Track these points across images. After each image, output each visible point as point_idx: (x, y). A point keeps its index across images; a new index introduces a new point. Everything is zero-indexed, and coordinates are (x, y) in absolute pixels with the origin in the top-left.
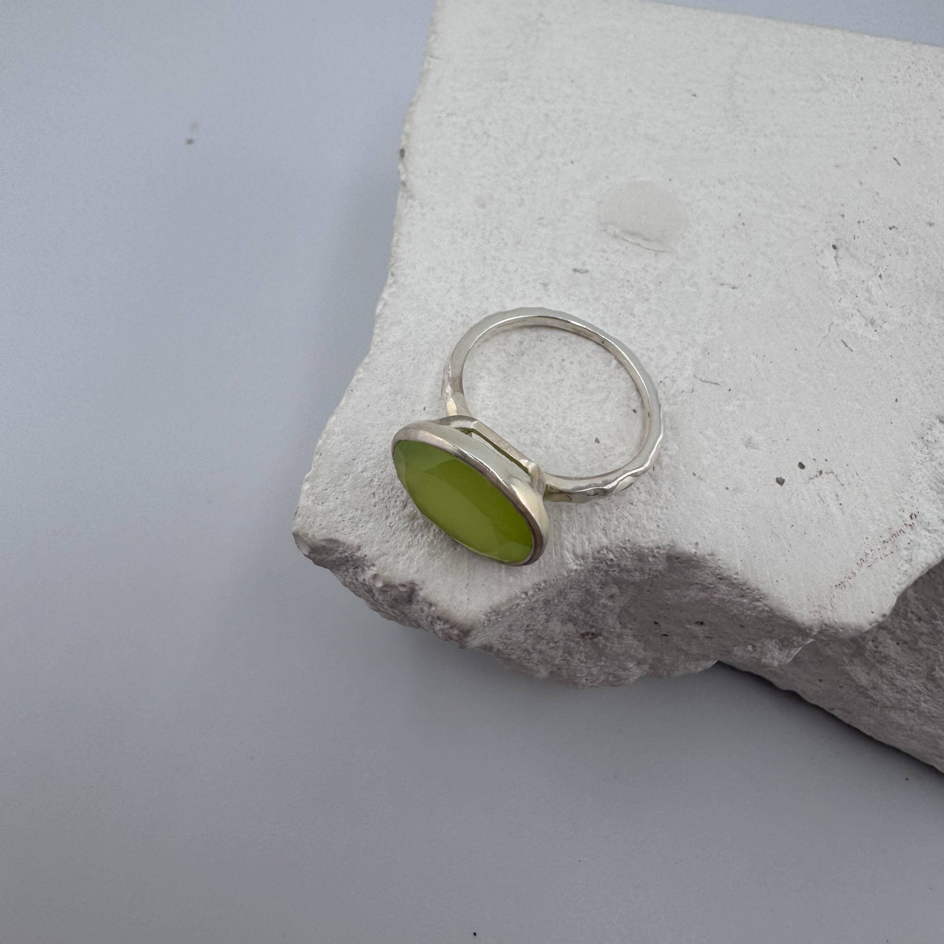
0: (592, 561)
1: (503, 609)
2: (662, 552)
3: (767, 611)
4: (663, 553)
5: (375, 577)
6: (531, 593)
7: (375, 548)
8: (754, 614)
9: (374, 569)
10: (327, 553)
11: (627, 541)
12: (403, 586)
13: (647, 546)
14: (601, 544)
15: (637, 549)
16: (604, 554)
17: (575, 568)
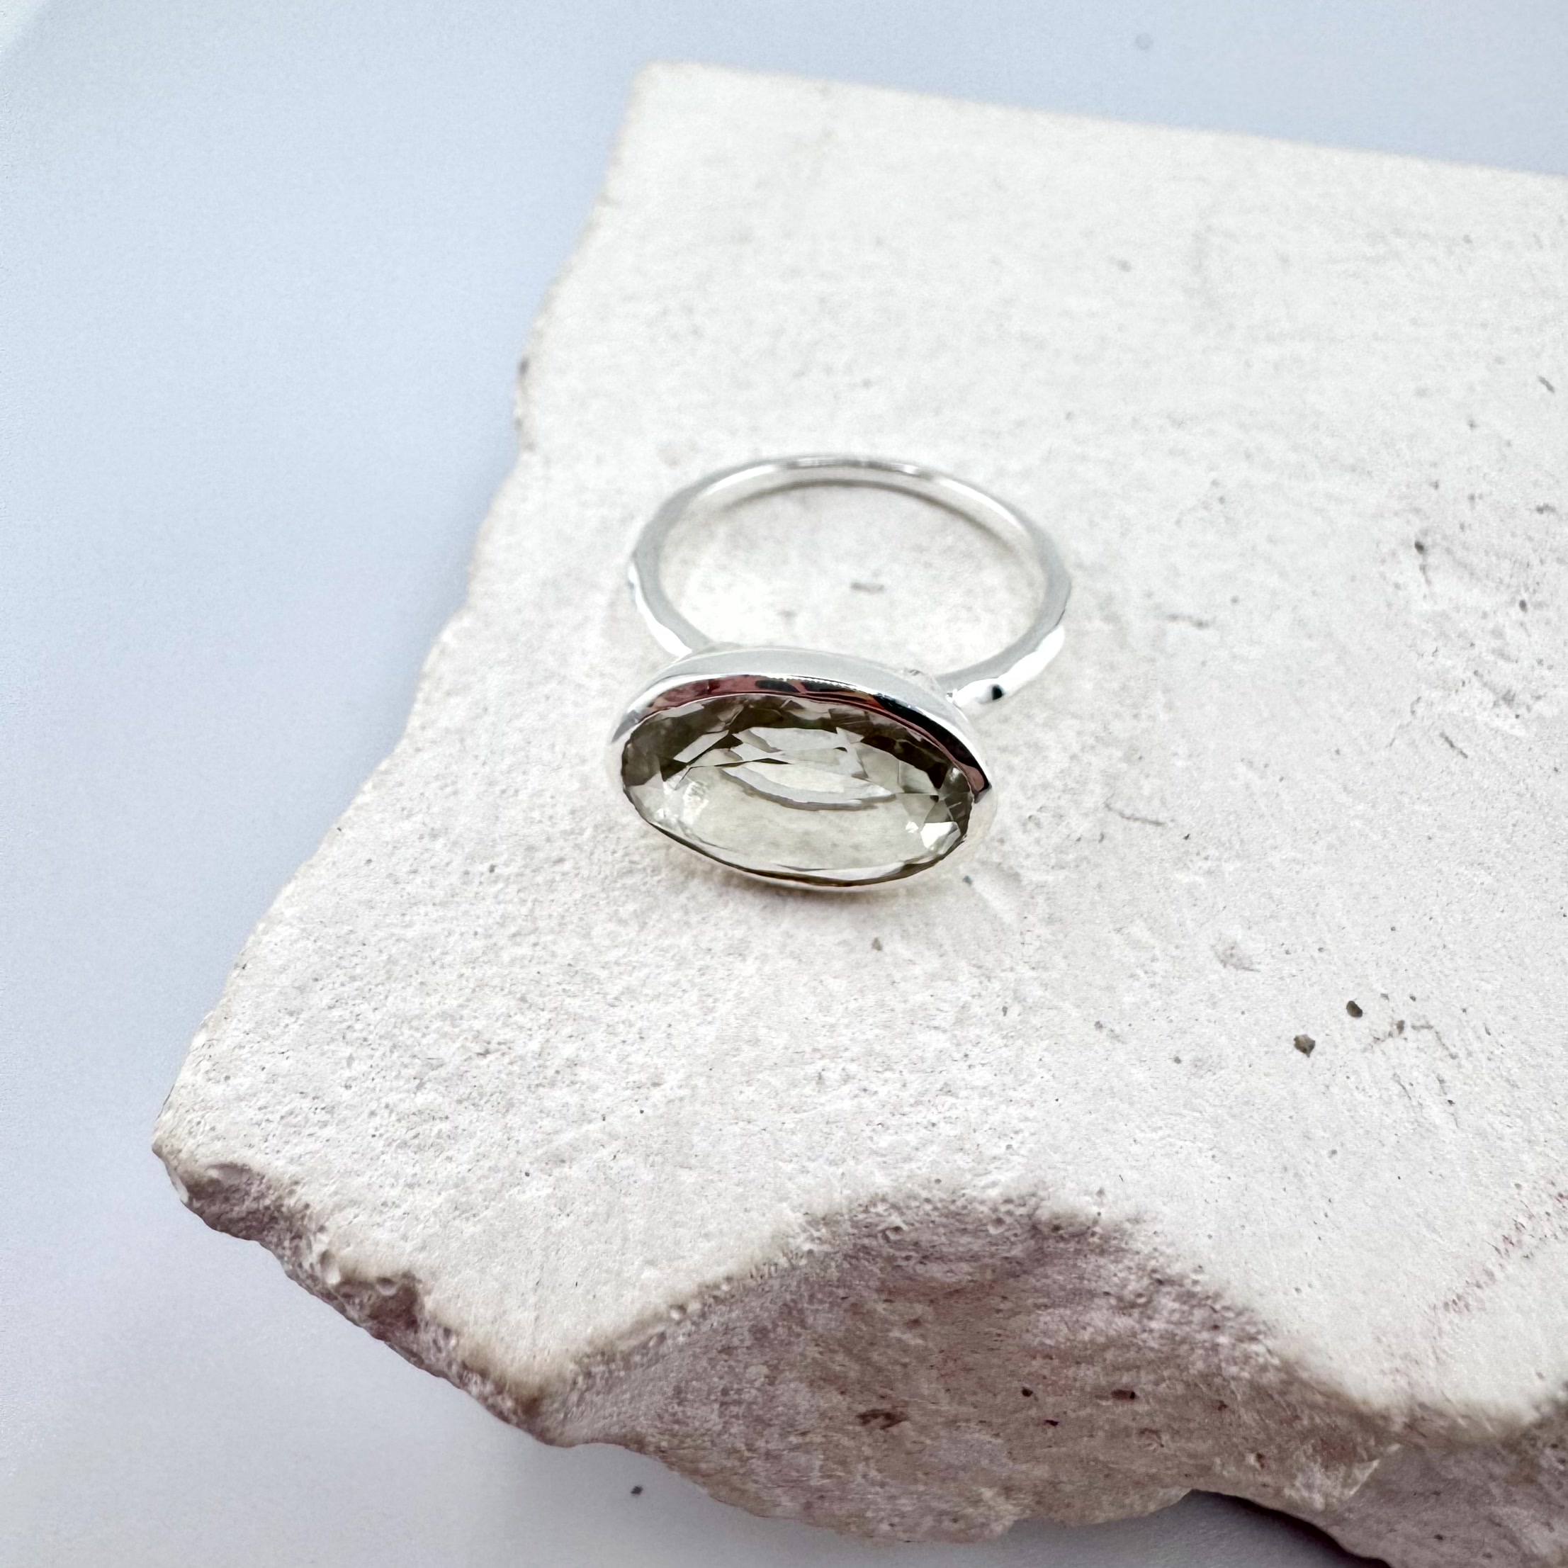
0: (850, 1230)
1: (623, 1347)
2: (1017, 1211)
4: (1021, 1216)
5: (325, 1258)
6: (694, 1307)
7: (333, 1188)
8: (1245, 1374)
9: (324, 1238)
10: (227, 1200)
12: (385, 1281)
13: (984, 1196)
14: (872, 1190)
15: (959, 1203)
16: (878, 1215)
17: (807, 1247)
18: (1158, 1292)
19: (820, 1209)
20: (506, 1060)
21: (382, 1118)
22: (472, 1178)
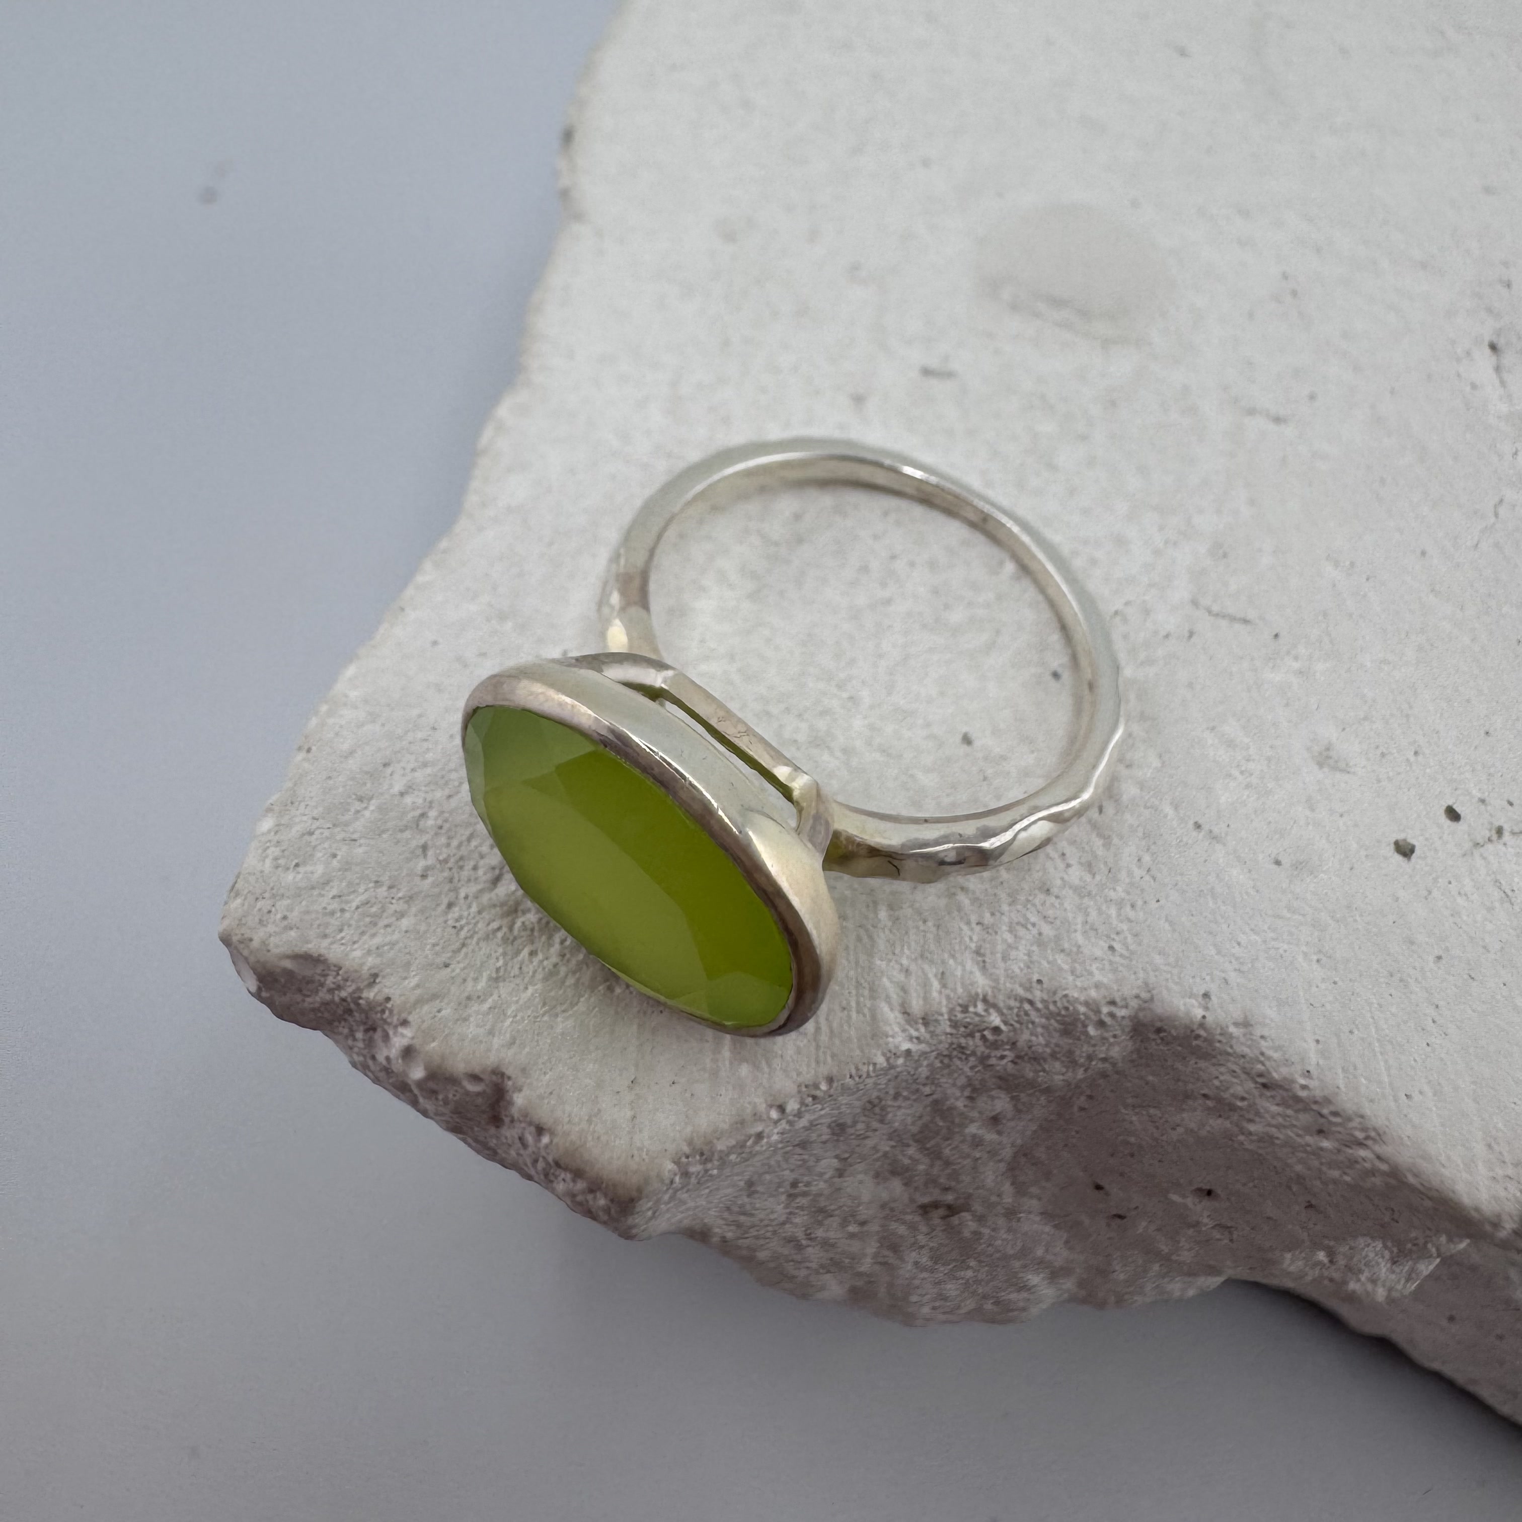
0: (948, 1030)
1: (721, 1146)
2: (1121, 1013)
3: (1384, 1173)
4: (1123, 1017)
5: (408, 1052)
6: (792, 1106)
7: (414, 981)
8: (1347, 1178)
9: (407, 1032)
10: (300, 990)
11: (1035, 984)
12: (475, 1078)
13: (1086, 996)
14: (972, 990)
15: (1060, 1004)
16: (977, 1014)
17: (906, 1046)
18: (1262, 1096)
19: (919, 1008)
21: (462, 910)
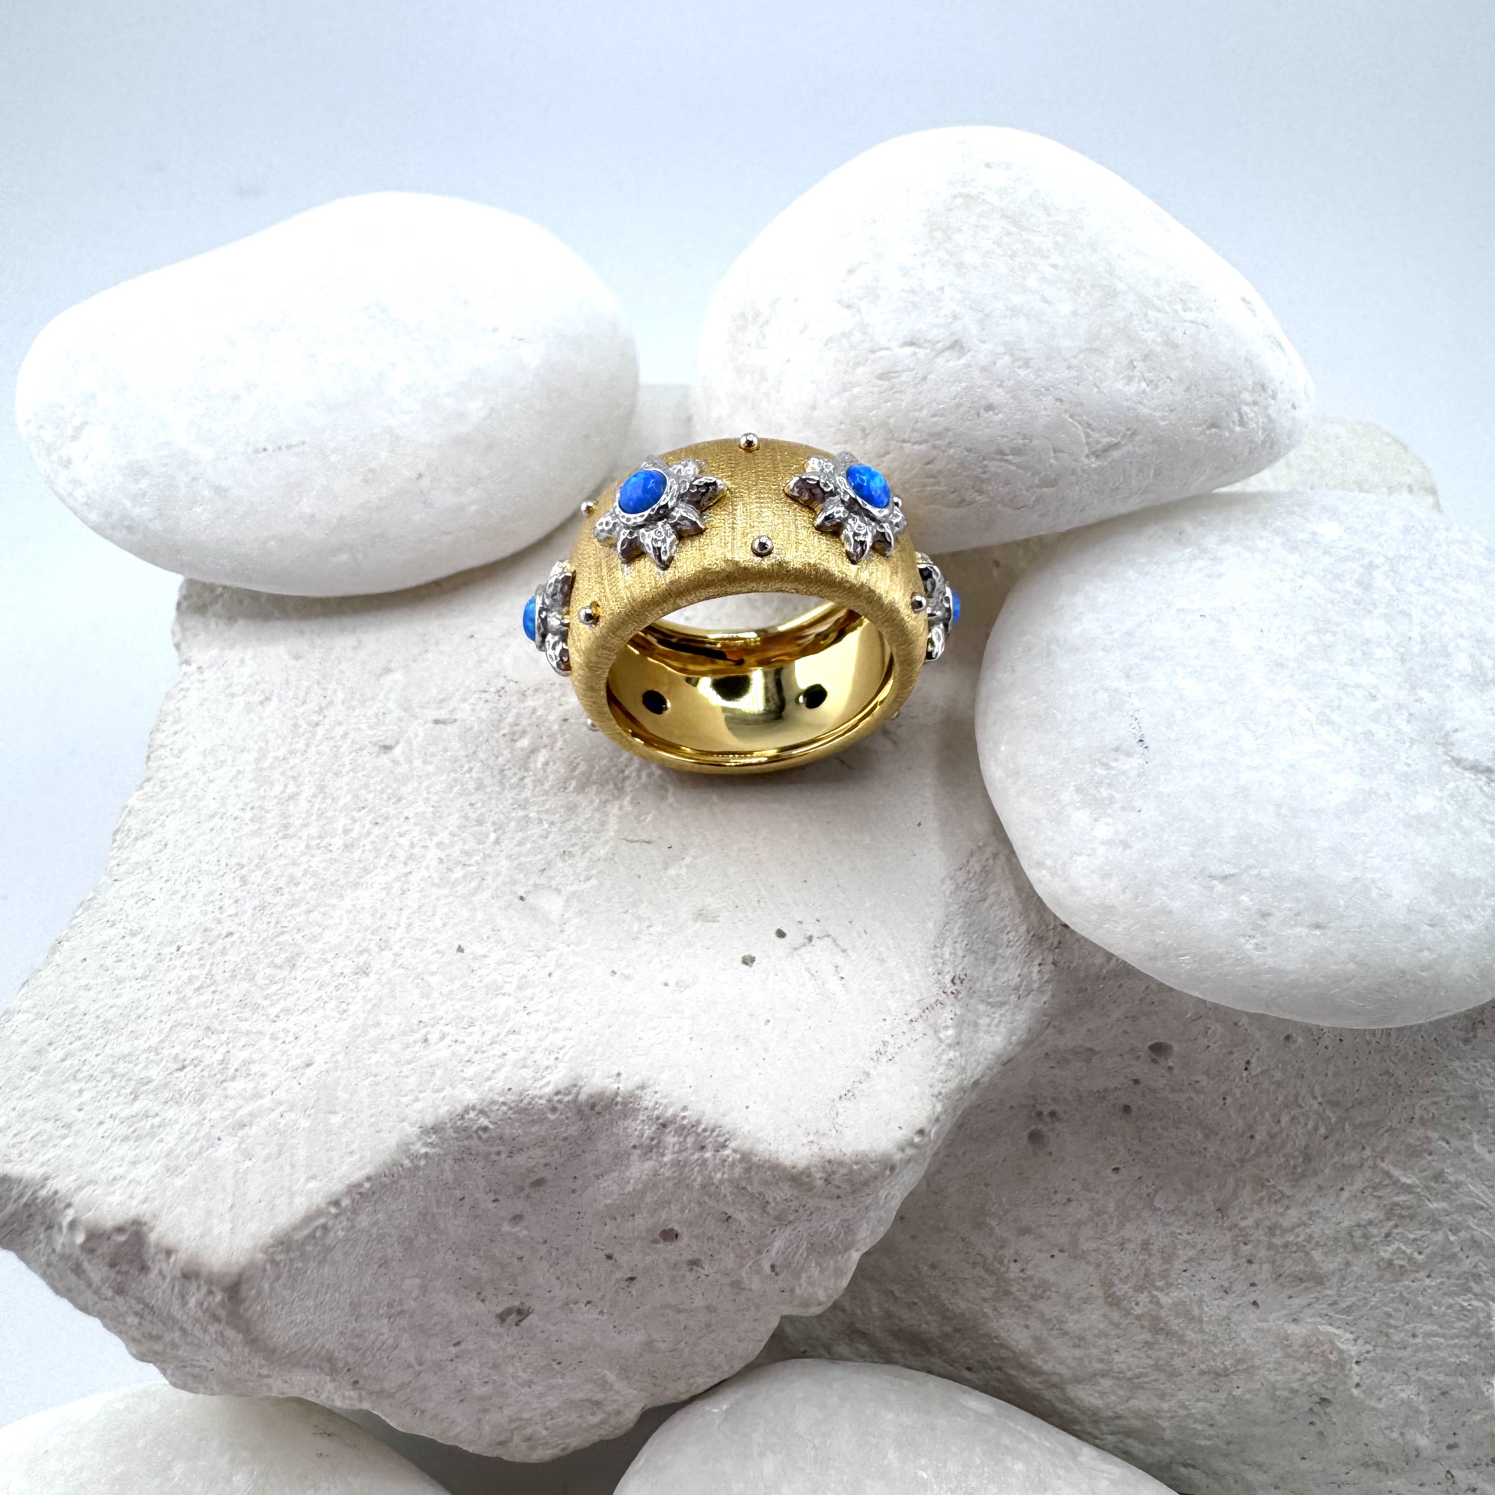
1: (296, 1237)
2: (565, 1099)
3: (741, 1162)
4: (568, 1101)
5: (74, 1226)
6: (346, 1202)
7: (74, 1176)
9: (71, 1211)
11: (507, 1092)
12: (121, 1230)
13: (542, 1092)
14: (465, 1103)
15: (525, 1101)
16: (470, 1120)
17: (423, 1150)
18: (663, 1133)
19: (429, 1121)
20: (198, 1069)
21: (109, 1123)
22: (179, 1148)
